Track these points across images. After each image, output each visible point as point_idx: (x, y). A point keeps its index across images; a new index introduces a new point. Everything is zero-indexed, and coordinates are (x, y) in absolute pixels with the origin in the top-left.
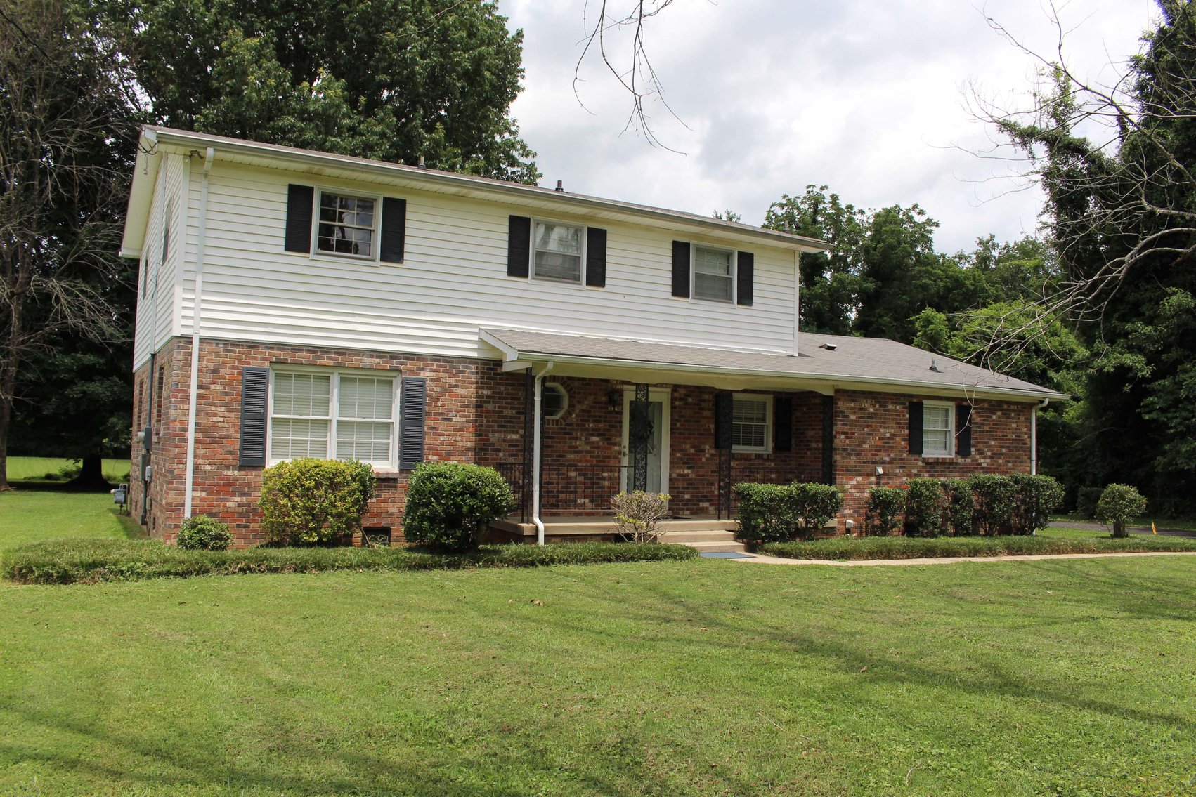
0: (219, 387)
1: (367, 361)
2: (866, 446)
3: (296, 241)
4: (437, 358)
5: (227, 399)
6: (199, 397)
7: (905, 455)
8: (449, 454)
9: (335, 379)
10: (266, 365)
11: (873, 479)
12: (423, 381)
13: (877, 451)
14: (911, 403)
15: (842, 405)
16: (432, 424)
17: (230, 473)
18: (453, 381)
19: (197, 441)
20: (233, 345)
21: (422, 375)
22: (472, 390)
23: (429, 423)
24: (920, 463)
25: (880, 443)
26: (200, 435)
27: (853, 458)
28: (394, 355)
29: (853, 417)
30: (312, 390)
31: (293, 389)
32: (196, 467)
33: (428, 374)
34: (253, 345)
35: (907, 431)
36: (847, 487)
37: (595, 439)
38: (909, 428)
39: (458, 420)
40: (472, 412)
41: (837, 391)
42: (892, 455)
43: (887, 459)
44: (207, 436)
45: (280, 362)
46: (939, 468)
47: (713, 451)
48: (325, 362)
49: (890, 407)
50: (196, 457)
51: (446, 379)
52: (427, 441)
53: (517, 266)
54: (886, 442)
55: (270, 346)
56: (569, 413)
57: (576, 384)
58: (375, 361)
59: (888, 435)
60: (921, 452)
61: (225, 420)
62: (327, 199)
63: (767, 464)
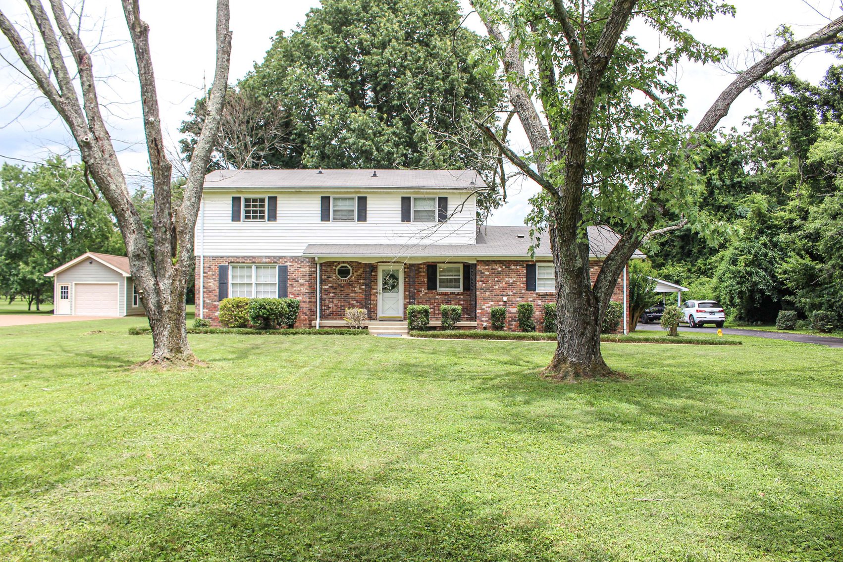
0: (211, 273)
1: (264, 260)
2: (496, 287)
3: (236, 217)
4: (292, 257)
5: (214, 277)
6: (204, 277)
7: (523, 291)
8: (298, 295)
9: (254, 268)
10: (227, 264)
11: (501, 303)
12: (287, 266)
13: (504, 289)
14: (527, 265)
15: (479, 267)
16: (291, 283)
17: (216, 303)
18: (299, 266)
19: (204, 292)
20: (215, 258)
21: (286, 264)
22: (307, 269)
23: (289, 283)
24: (535, 295)
25: (506, 285)
26: (205, 290)
27: (488, 293)
28: (275, 257)
29: (487, 273)
30: (245, 272)
31: (238, 272)
32: (204, 301)
33: (288, 264)
34: (222, 257)
35: (525, 279)
36: (484, 307)
37: (364, 287)
38: (526, 278)
39: (302, 281)
40: (307, 278)
41: (478, 261)
42: (514, 291)
43: (511, 293)
44: (208, 291)
45: (232, 262)
46: (549, 298)
47: (426, 291)
48: (248, 261)
49: (513, 267)
50: (204, 297)
51: (296, 265)
52: (289, 290)
53: (325, 217)
54: (510, 286)
55: (228, 257)
56: (351, 277)
57: (354, 264)
58: (267, 260)
59: (511, 281)
60: (535, 290)
61: (214, 284)
62: (247, 200)
63: (458, 297)
